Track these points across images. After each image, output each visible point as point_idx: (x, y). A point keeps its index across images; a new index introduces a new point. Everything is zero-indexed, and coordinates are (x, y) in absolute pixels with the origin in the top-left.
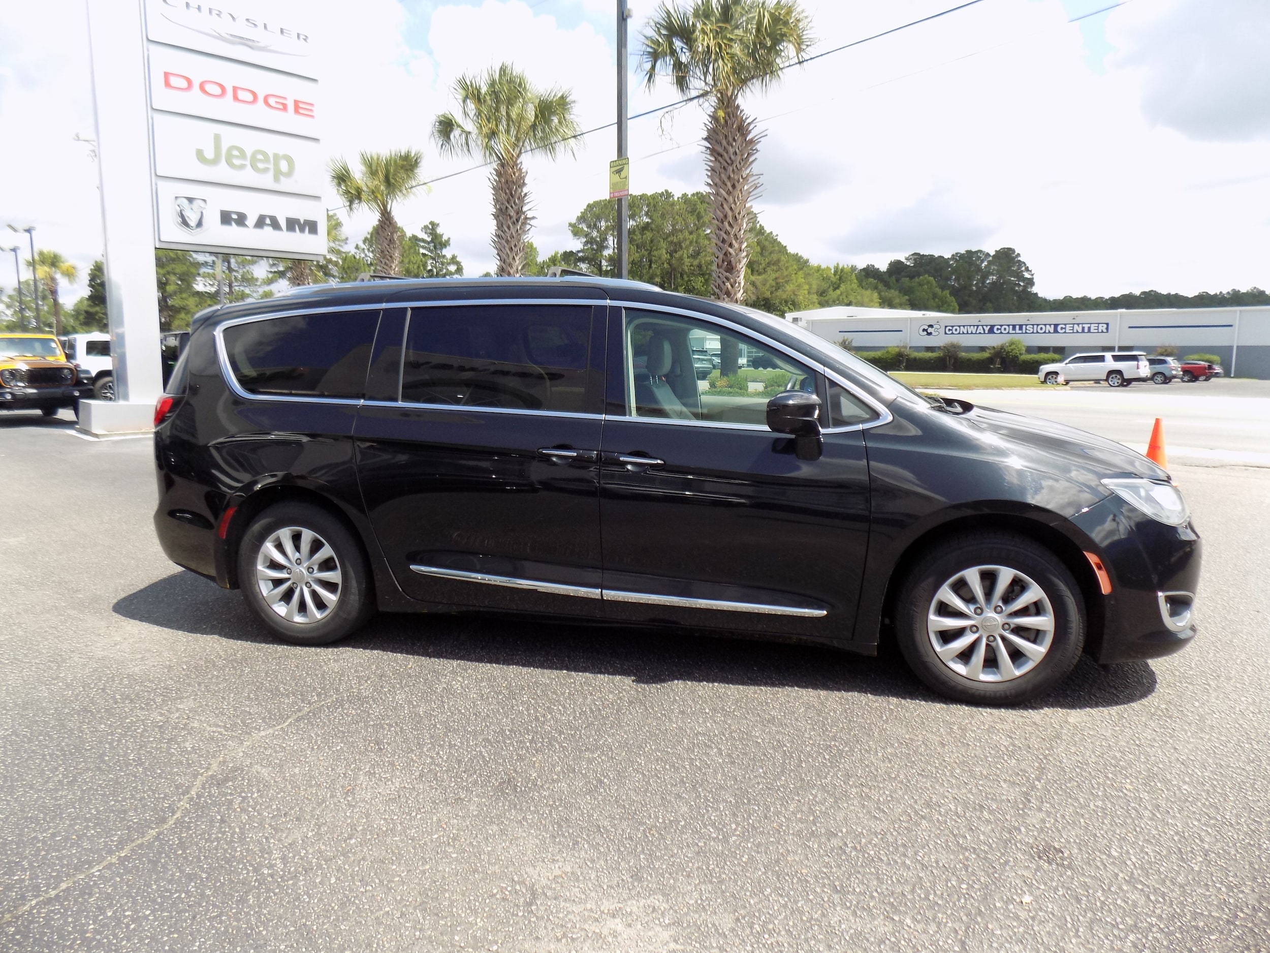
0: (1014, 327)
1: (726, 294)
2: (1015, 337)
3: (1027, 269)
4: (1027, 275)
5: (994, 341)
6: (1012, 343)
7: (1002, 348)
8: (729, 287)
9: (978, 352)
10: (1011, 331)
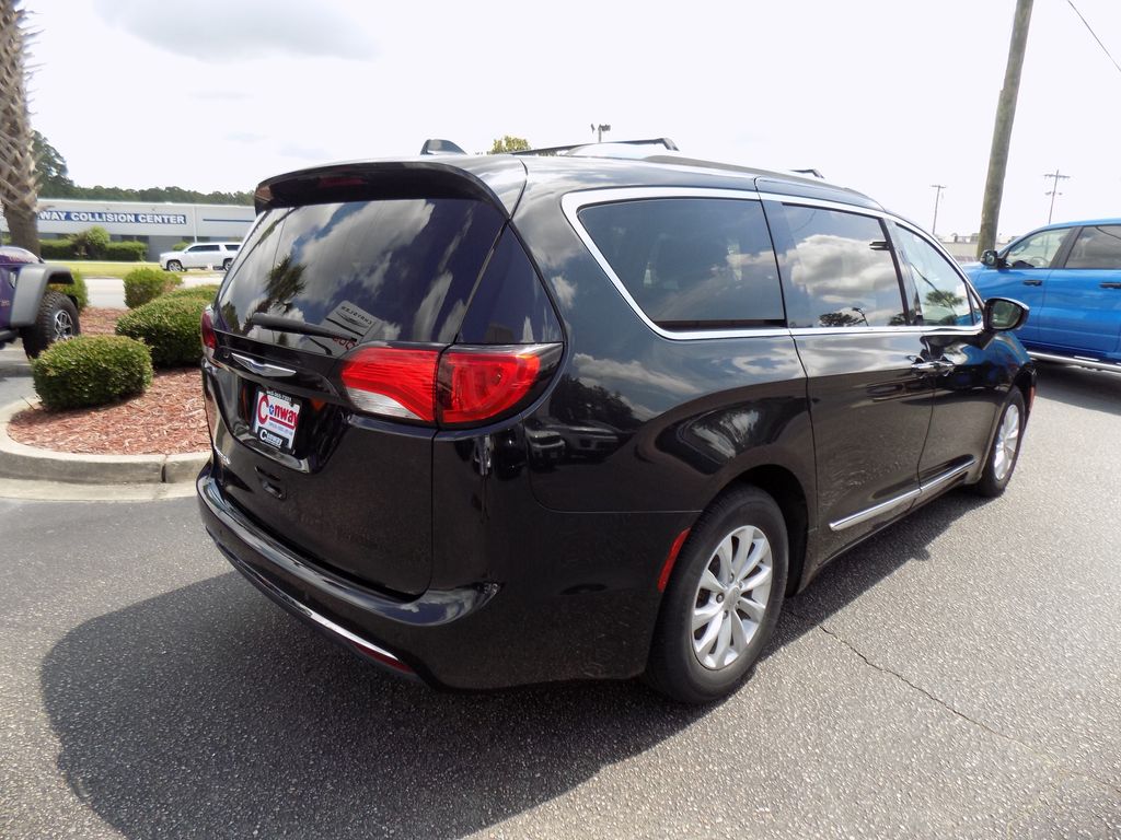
0: (93, 215)
1: (14, 164)
2: (99, 225)
3: (58, 155)
4: (59, 162)
5: (75, 228)
6: (95, 231)
7: (85, 235)
8: (18, 156)
9: (55, 238)
10: (91, 219)
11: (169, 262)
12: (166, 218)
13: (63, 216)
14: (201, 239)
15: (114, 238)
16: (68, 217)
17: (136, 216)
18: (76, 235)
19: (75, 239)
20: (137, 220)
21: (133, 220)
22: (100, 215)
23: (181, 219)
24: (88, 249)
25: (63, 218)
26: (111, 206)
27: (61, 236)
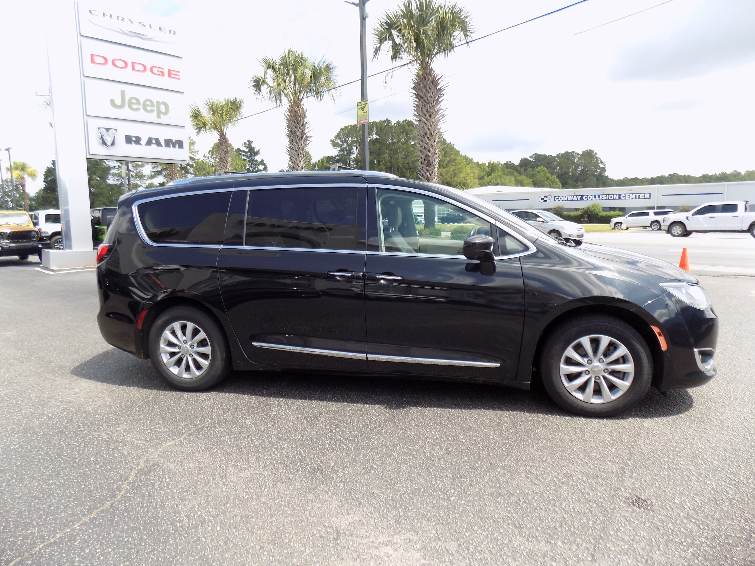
0: (595, 196)
1: (427, 179)
2: (596, 202)
3: (602, 162)
4: (601, 166)
5: (583, 205)
6: (594, 206)
7: (588, 208)
8: (429, 175)
9: (574, 211)
10: (593, 199)
11: (616, 223)
12: (637, 195)
13: (579, 198)
14: (659, 208)
15: (604, 209)
16: (582, 199)
17: (620, 195)
18: (583, 209)
19: (583, 211)
20: (620, 198)
21: (617, 198)
22: (599, 196)
23: (647, 196)
24: (589, 216)
25: (579, 199)
26: (605, 190)
27: (577, 210)
